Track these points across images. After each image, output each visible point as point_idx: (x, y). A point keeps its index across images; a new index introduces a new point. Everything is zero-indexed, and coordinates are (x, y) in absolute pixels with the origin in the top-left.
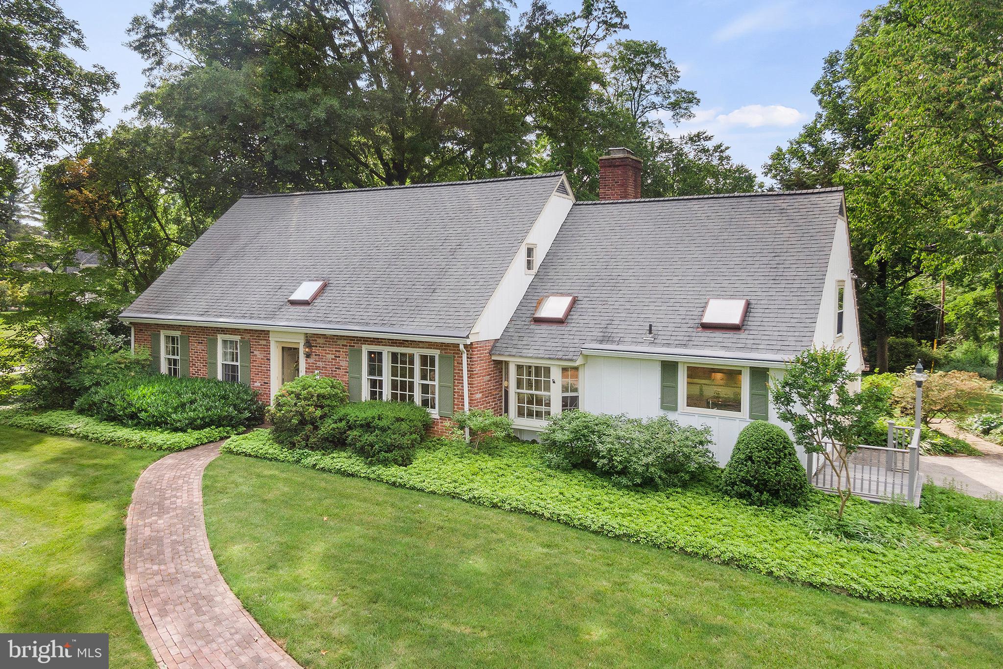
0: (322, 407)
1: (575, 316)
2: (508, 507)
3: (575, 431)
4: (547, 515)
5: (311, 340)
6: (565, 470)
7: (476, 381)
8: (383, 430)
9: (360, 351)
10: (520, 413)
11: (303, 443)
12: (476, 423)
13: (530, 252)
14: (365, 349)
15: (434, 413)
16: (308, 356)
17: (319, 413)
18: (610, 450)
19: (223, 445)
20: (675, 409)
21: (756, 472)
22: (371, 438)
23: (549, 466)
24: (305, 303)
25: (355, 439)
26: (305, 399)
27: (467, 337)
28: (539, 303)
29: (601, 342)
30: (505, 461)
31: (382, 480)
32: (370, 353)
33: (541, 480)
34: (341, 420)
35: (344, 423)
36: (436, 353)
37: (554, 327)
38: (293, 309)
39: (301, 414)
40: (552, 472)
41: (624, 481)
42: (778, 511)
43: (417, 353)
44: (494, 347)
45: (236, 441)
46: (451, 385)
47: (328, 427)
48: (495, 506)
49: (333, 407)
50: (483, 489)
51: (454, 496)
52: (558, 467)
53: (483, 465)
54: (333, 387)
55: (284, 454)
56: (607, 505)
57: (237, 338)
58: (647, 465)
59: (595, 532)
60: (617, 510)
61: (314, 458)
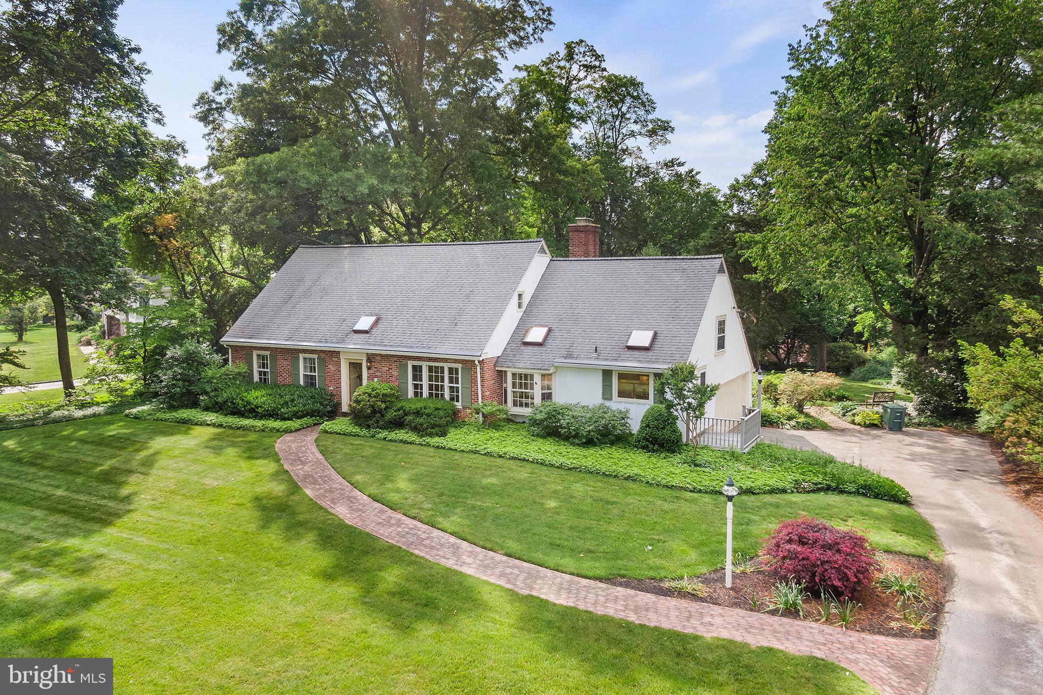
0: (385, 402)
1: (550, 341)
2: (508, 457)
3: (548, 413)
4: (531, 459)
5: (371, 358)
6: (543, 437)
7: (486, 383)
8: (428, 415)
9: (407, 365)
10: (515, 404)
11: (376, 425)
12: (487, 410)
13: (520, 296)
14: (410, 364)
15: (459, 405)
16: (369, 368)
17: (383, 406)
18: (568, 423)
19: (321, 427)
20: (611, 399)
21: (651, 433)
22: (421, 420)
23: (533, 435)
24: (366, 332)
25: (410, 421)
26: (375, 397)
27: (480, 356)
28: (527, 331)
29: (566, 358)
30: (505, 433)
31: (430, 445)
32: (413, 366)
33: (528, 442)
34: (399, 410)
35: (401, 412)
36: (459, 366)
37: (536, 348)
38: (356, 336)
39: (373, 407)
40: (534, 438)
41: (577, 441)
42: (663, 455)
43: (446, 366)
44: (497, 361)
45: (327, 425)
46: (470, 386)
47: (391, 414)
48: (500, 456)
49: (392, 402)
50: (493, 448)
51: (476, 452)
52: (538, 435)
53: (492, 435)
54: (391, 389)
55: (364, 432)
56: (565, 453)
57: (315, 356)
58: (589, 431)
59: (558, 467)
60: (571, 456)
61: (384, 434)
